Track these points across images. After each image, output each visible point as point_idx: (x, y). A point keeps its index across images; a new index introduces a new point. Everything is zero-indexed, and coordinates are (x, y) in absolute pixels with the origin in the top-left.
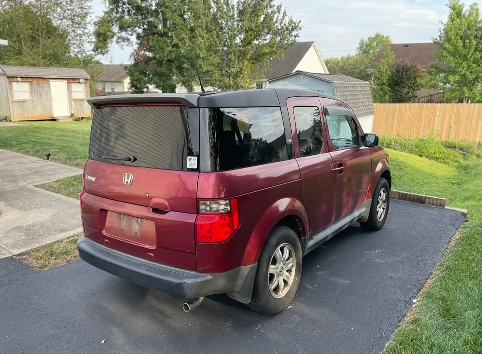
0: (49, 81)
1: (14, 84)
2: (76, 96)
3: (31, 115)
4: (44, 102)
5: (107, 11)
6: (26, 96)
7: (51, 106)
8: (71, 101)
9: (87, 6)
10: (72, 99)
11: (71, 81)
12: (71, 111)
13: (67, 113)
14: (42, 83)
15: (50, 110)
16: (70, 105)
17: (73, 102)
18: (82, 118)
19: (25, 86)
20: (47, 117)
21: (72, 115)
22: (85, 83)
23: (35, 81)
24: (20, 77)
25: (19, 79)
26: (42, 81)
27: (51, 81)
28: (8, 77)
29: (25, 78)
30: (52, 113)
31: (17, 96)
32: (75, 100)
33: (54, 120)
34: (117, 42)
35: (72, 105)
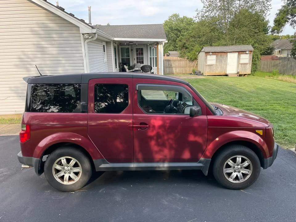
0: (227, 53)
1: (208, 56)
2: (242, 61)
3: (214, 72)
4: (223, 65)
5: (284, 5)
6: (214, 62)
7: (226, 68)
8: (239, 65)
9: (268, 5)
10: (239, 64)
11: (241, 53)
12: (237, 70)
13: (235, 72)
14: (223, 55)
15: (225, 69)
16: (238, 67)
17: (240, 65)
18: (244, 75)
19: (214, 57)
20: (223, 73)
21: (238, 73)
22: (250, 54)
23: (219, 54)
24: (211, 53)
25: (211, 54)
26: (223, 54)
27: (228, 53)
28: (205, 53)
29: (214, 53)
30: (226, 71)
31: (209, 63)
32: (242, 64)
33: (227, 75)
34: (291, 24)
35: (239, 67)
